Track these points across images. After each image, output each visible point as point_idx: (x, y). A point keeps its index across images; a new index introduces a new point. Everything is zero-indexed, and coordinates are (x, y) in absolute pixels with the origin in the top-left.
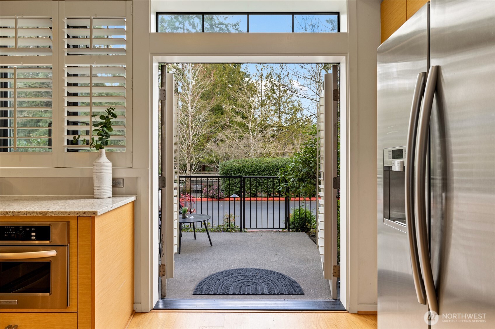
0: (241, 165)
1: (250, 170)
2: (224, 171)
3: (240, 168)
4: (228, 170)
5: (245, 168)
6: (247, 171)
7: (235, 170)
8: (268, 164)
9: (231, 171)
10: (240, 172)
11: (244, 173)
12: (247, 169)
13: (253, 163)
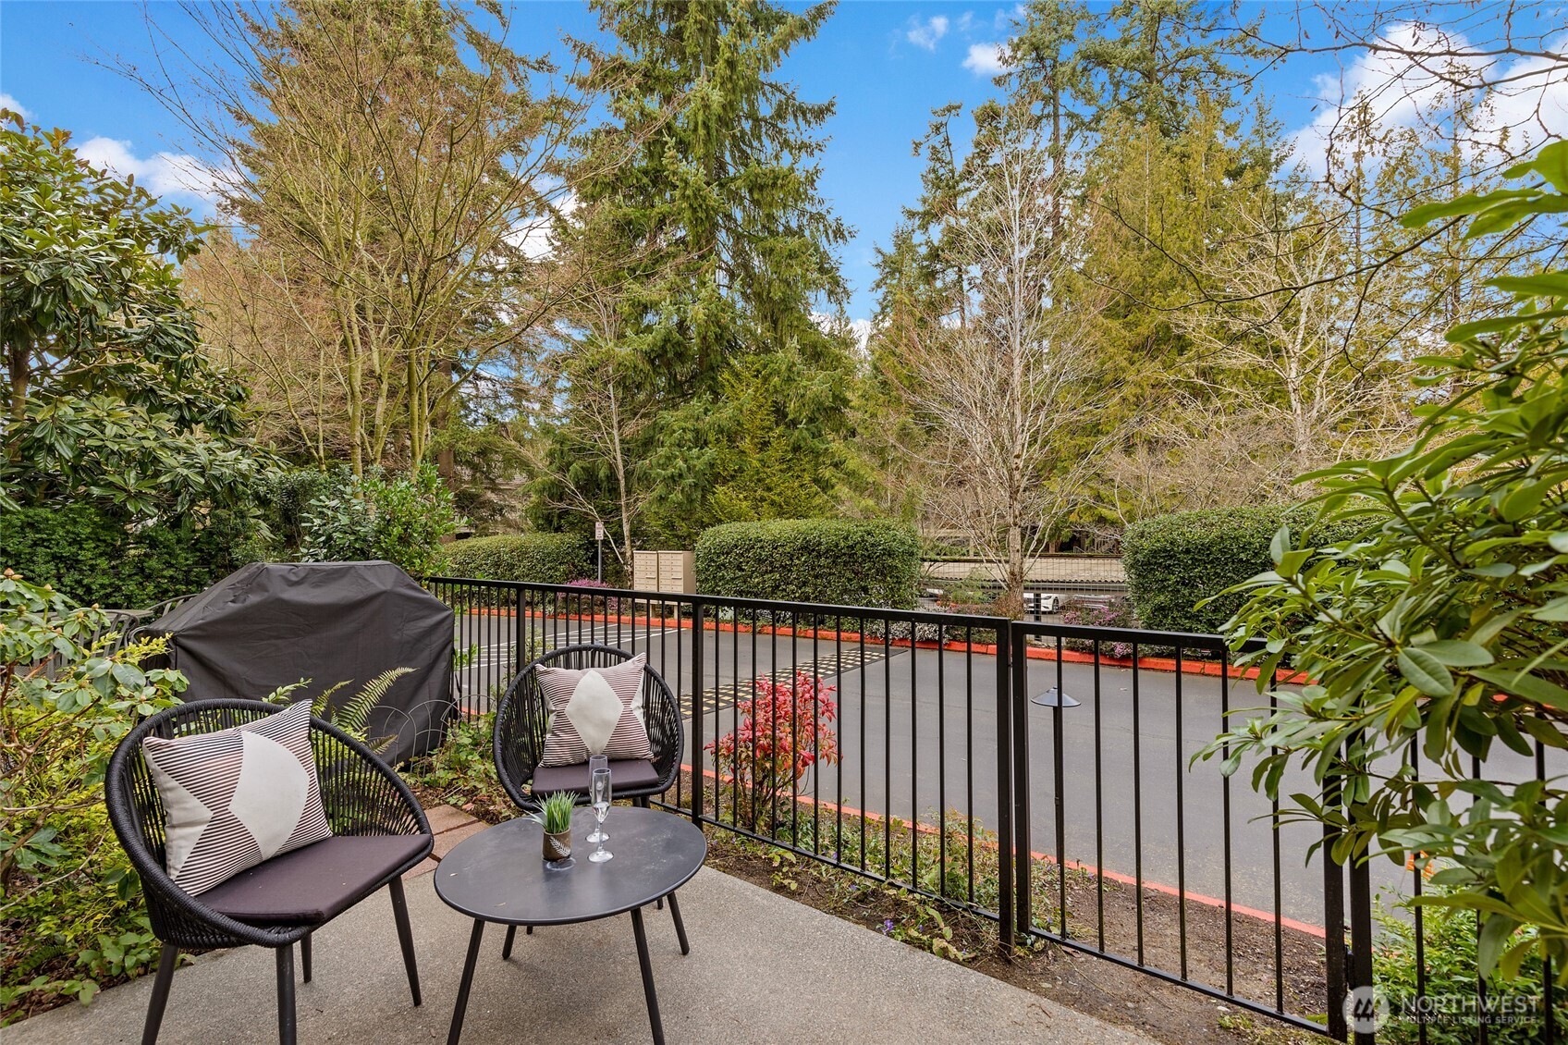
0: (1215, 532)
1: (1256, 555)
2: (1139, 557)
3: (1212, 544)
4: (1155, 553)
5: (1234, 546)
6: (1242, 556)
7: (1188, 551)
8: (1355, 529)
9: (1171, 557)
10: (1212, 562)
11: (1230, 566)
12: (1244, 549)
13: (1273, 522)
